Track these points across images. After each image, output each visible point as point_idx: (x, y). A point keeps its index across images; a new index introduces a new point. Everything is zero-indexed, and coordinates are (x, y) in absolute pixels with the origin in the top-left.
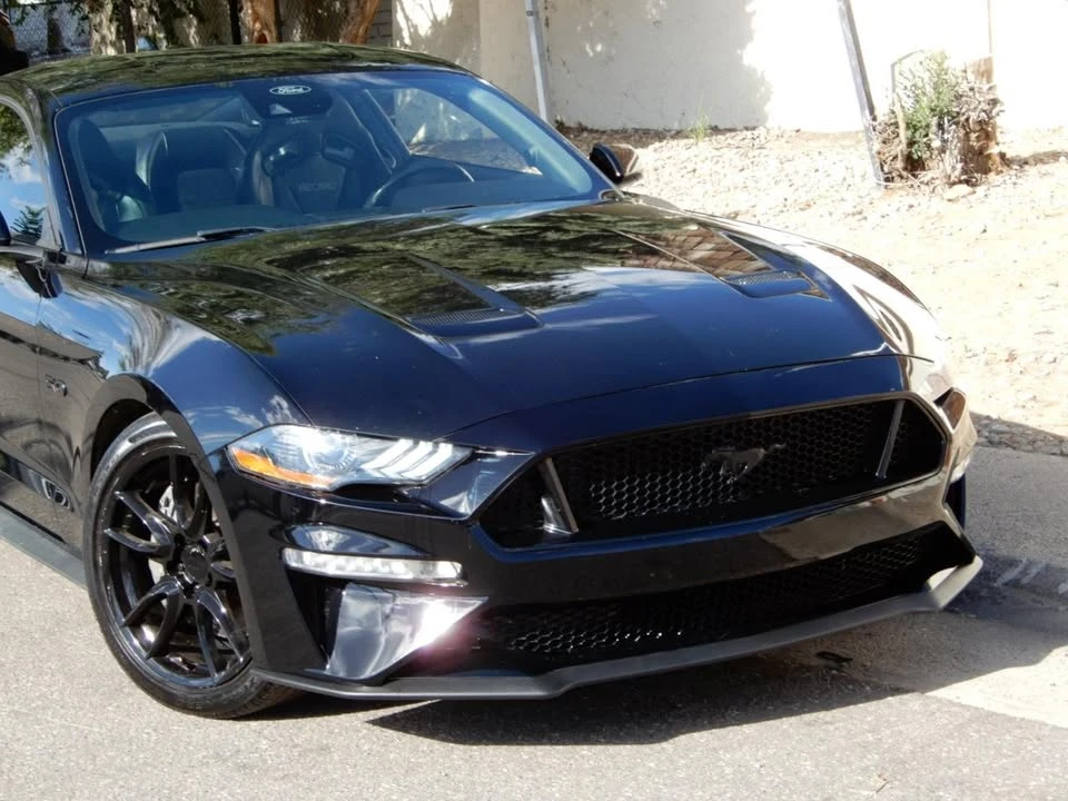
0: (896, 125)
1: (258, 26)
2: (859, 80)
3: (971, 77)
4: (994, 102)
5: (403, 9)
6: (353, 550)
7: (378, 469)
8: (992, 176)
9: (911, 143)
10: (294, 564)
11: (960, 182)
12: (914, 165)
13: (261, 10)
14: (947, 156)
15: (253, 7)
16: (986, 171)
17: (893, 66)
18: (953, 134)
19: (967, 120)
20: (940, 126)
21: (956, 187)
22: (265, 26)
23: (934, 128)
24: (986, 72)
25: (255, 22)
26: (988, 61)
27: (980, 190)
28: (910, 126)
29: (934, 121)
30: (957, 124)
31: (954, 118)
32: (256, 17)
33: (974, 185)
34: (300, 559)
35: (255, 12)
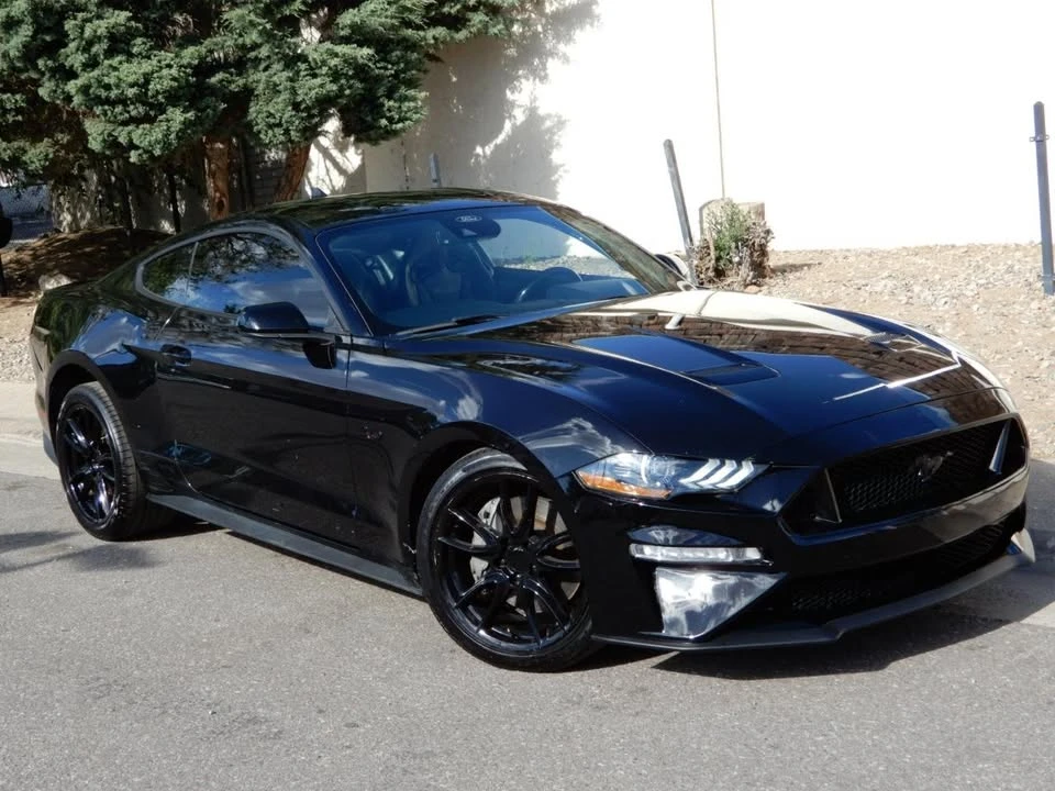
0: (708, 248)
1: (218, 195)
2: (683, 218)
3: (753, 217)
4: (768, 232)
5: (310, 183)
6: (699, 543)
7: (695, 483)
8: (767, 279)
9: (718, 259)
10: (638, 556)
11: (752, 284)
12: (720, 273)
13: (220, 184)
14: (742, 267)
15: (214, 182)
16: (764, 277)
17: (701, 210)
18: (746, 252)
19: (753, 244)
20: (737, 247)
21: (750, 287)
22: (223, 195)
23: (734, 249)
24: (760, 212)
25: (215, 191)
26: (762, 205)
27: (765, 288)
28: (717, 248)
29: (733, 245)
30: (747, 246)
31: (745, 242)
32: (217, 189)
33: (759, 286)
34: (642, 552)
35: (216, 185)
